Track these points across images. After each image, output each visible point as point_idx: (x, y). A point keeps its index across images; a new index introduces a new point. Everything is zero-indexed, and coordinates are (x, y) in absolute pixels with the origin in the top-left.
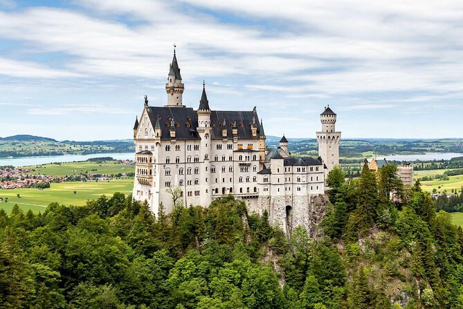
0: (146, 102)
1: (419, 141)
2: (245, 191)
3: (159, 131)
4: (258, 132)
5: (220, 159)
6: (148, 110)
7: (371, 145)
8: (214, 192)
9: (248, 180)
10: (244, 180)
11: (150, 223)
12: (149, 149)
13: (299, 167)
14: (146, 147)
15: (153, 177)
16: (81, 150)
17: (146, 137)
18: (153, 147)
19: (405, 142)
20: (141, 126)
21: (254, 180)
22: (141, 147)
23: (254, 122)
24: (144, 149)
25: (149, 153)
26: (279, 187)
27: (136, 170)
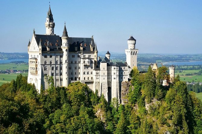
0: (34, 32)
1: (187, 55)
2: (86, 79)
3: (41, 47)
4: (94, 49)
5: (74, 62)
6: (35, 36)
7: (161, 57)
8: (70, 79)
9: (88, 73)
10: (86, 73)
11: (36, 95)
12: (36, 57)
13: (115, 67)
14: (35, 56)
15: (38, 71)
16: (8, 57)
17: (34, 51)
18: (38, 56)
19: (179, 55)
20: (31, 45)
21: (92, 73)
22: (32, 56)
23: (92, 44)
24: (33, 57)
25: (36, 59)
26: (104, 77)
27: (29, 67)
